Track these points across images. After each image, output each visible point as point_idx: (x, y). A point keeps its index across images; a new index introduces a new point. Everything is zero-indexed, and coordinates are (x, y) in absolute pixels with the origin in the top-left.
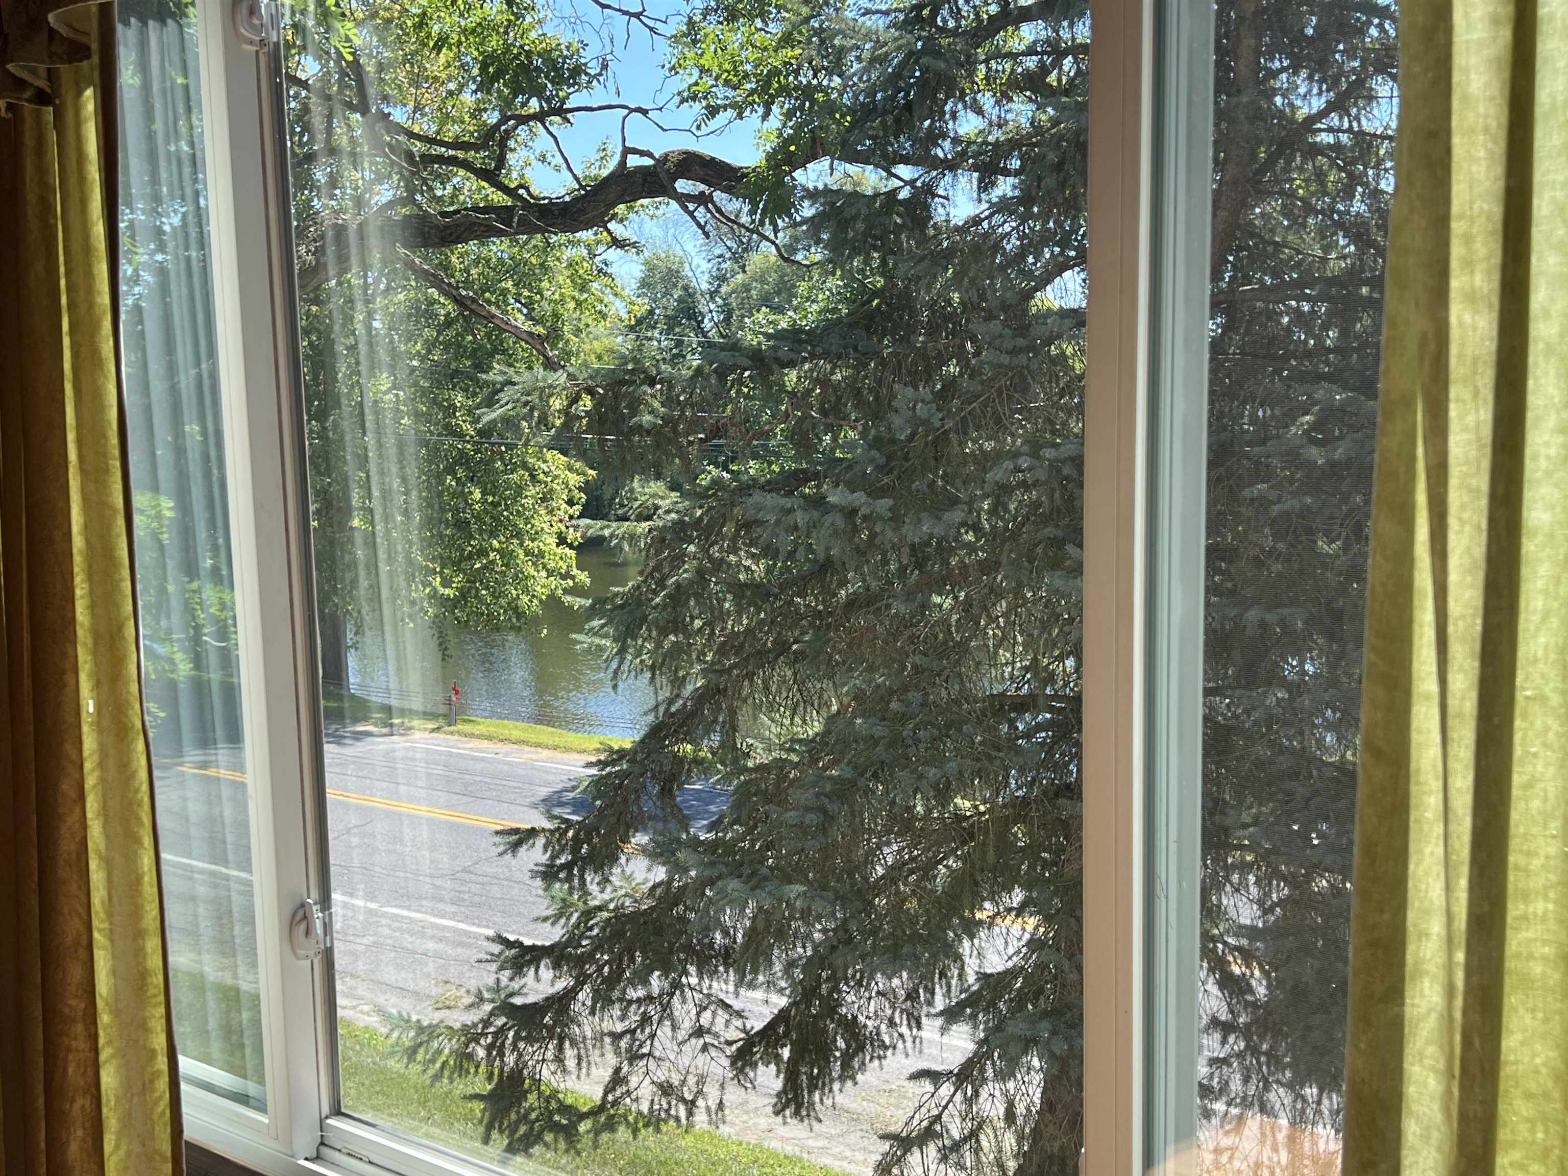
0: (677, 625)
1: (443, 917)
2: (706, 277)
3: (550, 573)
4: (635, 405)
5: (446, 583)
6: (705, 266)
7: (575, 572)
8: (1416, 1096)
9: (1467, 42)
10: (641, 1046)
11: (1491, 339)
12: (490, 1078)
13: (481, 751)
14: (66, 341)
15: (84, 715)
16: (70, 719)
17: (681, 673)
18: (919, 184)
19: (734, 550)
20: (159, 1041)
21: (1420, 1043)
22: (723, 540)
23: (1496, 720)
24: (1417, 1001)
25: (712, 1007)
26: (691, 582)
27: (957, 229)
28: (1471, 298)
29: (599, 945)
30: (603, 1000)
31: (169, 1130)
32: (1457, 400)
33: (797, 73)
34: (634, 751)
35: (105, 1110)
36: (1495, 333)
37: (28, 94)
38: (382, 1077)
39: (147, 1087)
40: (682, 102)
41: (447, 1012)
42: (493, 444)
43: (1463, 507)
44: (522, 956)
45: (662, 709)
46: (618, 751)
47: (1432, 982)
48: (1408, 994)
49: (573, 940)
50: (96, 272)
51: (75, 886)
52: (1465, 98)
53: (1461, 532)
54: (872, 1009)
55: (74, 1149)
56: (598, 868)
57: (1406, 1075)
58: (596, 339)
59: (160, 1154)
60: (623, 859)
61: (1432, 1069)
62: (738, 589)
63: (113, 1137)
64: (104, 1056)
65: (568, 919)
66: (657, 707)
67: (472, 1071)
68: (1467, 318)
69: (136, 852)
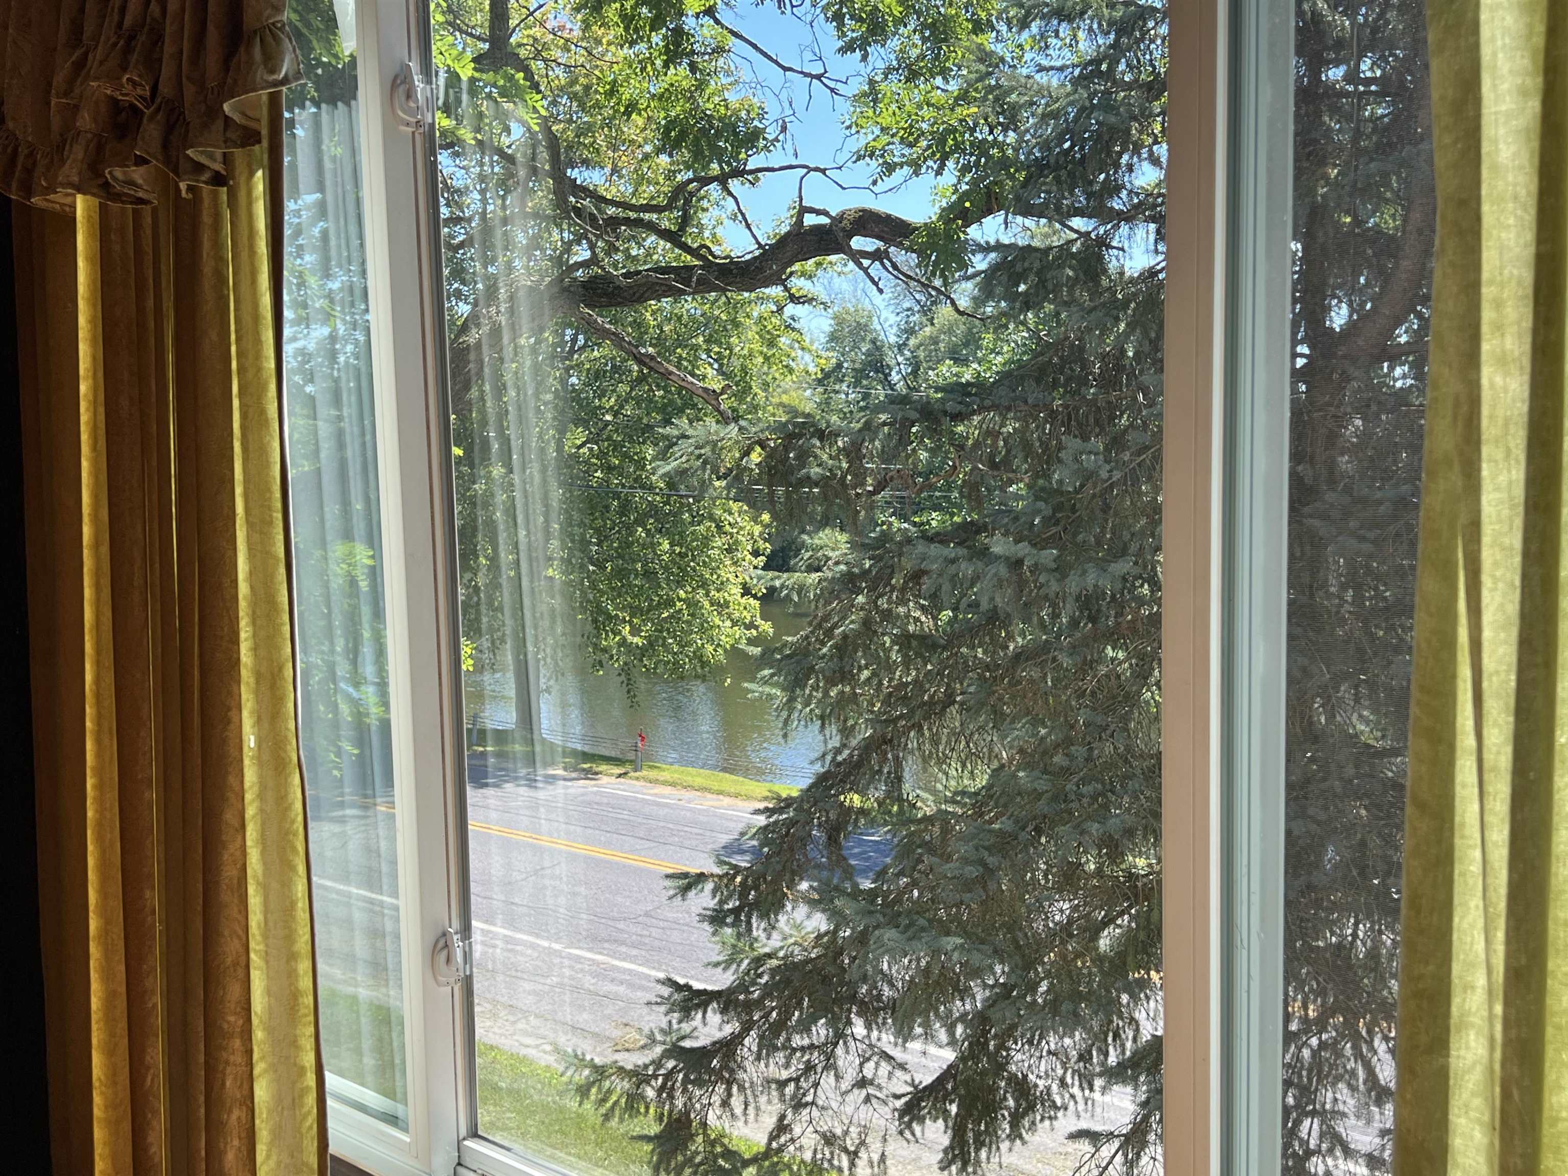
0: (844, 675)
1: (624, 960)
2: (895, 330)
3: (735, 623)
4: (804, 456)
5: (635, 631)
6: (893, 319)
7: (759, 621)
8: (1462, 1148)
9: (1496, 113)
10: (804, 1095)
11: (1523, 401)
12: (661, 1119)
13: (664, 797)
14: (236, 403)
15: (246, 749)
16: (233, 752)
17: (851, 722)
18: (1093, 236)
19: (903, 602)
20: (309, 1059)
21: (1465, 1095)
22: (892, 591)
23: (1532, 775)
24: (1462, 1052)
25: (875, 1058)
26: (858, 634)
27: (1132, 281)
28: (1502, 361)
29: (768, 991)
30: (767, 1047)
31: (316, 1144)
32: (1489, 461)
33: (972, 130)
34: (801, 800)
35: (257, 1122)
36: (1526, 394)
37: (206, 176)
38: (561, 1117)
39: (296, 1102)
40: (858, 159)
41: (626, 1054)
42: (681, 497)
43: (1496, 564)
44: (691, 999)
45: (829, 758)
46: (786, 799)
47: (1477, 1034)
48: (1453, 1045)
49: (742, 986)
50: (263, 339)
51: (236, 910)
52: (1495, 167)
53: (1494, 589)
54: (1042, 1068)
55: (231, 1157)
56: (765, 915)
57: (1451, 1127)
58: (785, 392)
59: (306, 1164)
60: (789, 907)
61: (1479, 1121)
62: (905, 641)
63: (264, 1148)
64: (257, 1071)
65: (739, 966)
66: (824, 755)
67: (642, 1110)
68: (1499, 380)
69: (290, 880)
